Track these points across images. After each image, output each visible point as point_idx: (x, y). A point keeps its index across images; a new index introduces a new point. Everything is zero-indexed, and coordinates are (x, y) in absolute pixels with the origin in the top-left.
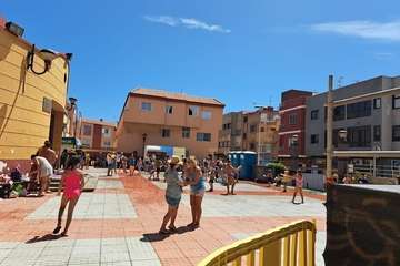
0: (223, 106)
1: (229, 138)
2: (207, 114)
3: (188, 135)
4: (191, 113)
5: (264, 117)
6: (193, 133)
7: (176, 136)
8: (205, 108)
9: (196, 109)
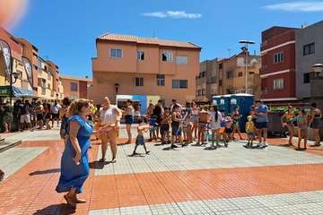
0: (199, 49)
1: (204, 86)
2: (183, 59)
3: (163, 84)
4: (164, 58)
5: (240, 61)
6: (168, 81)
7: (150, 84)
8: (180, 52)
9: (169, 54)
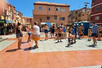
0: (69, 6)
1: (71, 19)
2: (63, 10)
3: (56, 19)
4: (57, 10)
6: (58, 18)
7: (52, 19)
8: (62, 8)
9: (59, 8)
